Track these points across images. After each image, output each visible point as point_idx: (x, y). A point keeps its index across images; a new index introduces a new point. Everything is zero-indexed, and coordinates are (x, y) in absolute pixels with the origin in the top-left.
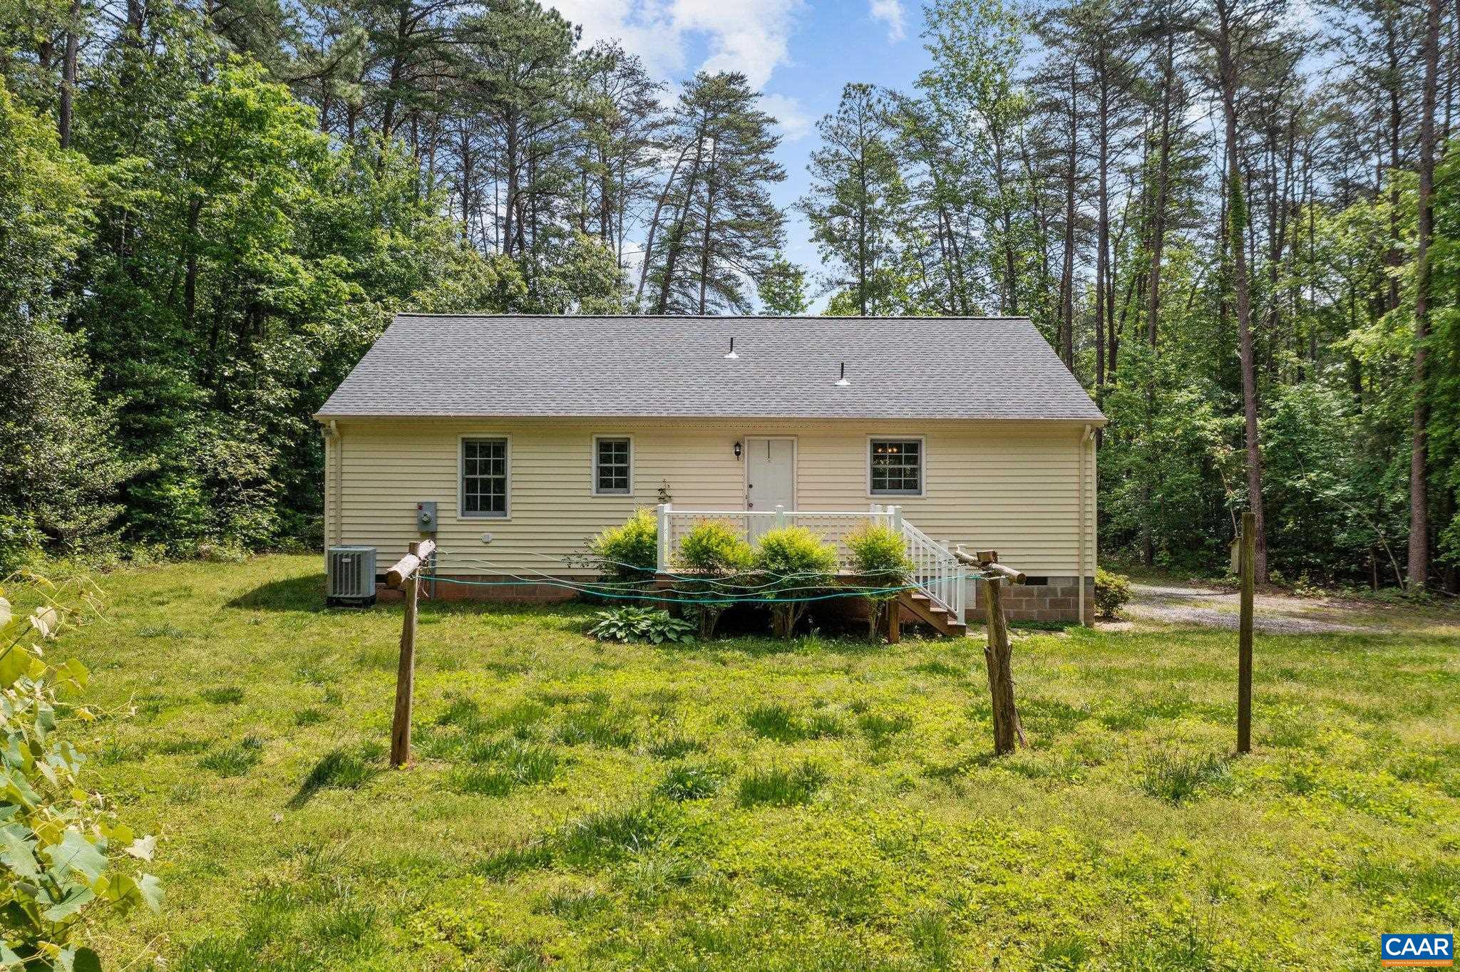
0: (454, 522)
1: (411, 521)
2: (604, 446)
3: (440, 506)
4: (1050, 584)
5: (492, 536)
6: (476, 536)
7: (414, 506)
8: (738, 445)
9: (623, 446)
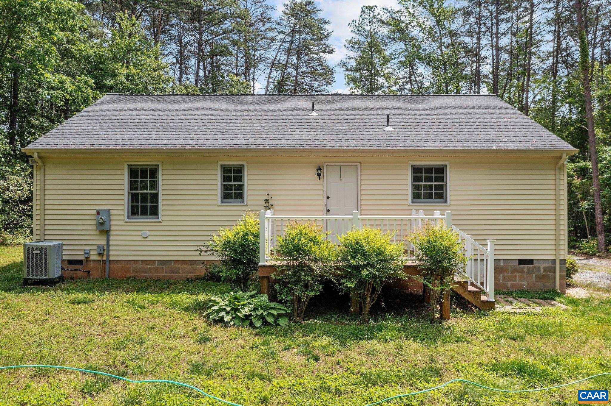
0: (122, 223)
1: (91, 223)
2: (226, 170)
3: (112, 212)
4: (536, 265)
5: (149, 233)
6: (139, 233)
7: (94, 212)
8: (319, 169)
9: (239, 170)
